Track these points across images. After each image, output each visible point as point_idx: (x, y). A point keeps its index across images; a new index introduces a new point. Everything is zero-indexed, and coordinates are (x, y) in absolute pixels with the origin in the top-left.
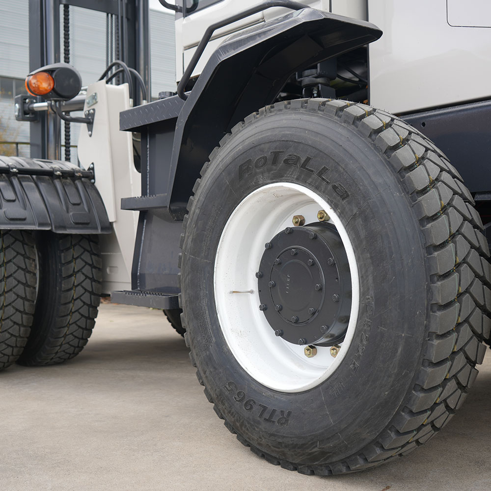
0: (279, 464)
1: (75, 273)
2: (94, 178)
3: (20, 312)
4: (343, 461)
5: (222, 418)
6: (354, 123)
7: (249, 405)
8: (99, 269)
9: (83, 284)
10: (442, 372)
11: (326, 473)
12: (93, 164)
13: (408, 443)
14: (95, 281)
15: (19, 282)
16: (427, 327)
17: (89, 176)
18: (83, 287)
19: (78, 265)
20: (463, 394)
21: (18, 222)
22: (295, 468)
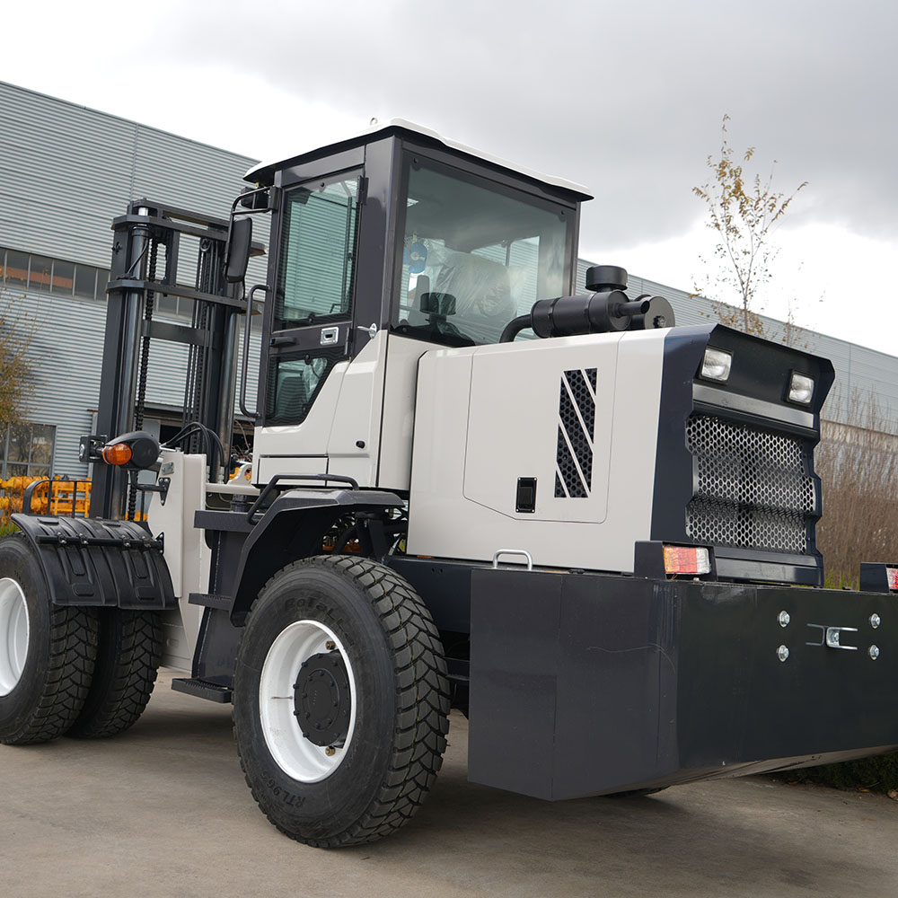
0: (295, 839)
1: (134, 647)
2: (163, 549)
3: (77, 684)
4: (337, 836)
5: (257, 801)
6: (364, 590)
7: (277, 790)
8: (159, 643)
9: (141, 659)
10: (402, 776)
11: (327, 845)
12: (162, 533)
13: (381, 825)
14: (154, 655)
15: (79, 655)
16: (393, 743)
17: (159, 545)
18: (141, 661)
19: (139, 638)
20: (423, 792)
21: (87, 598)
22: (306, 842)
